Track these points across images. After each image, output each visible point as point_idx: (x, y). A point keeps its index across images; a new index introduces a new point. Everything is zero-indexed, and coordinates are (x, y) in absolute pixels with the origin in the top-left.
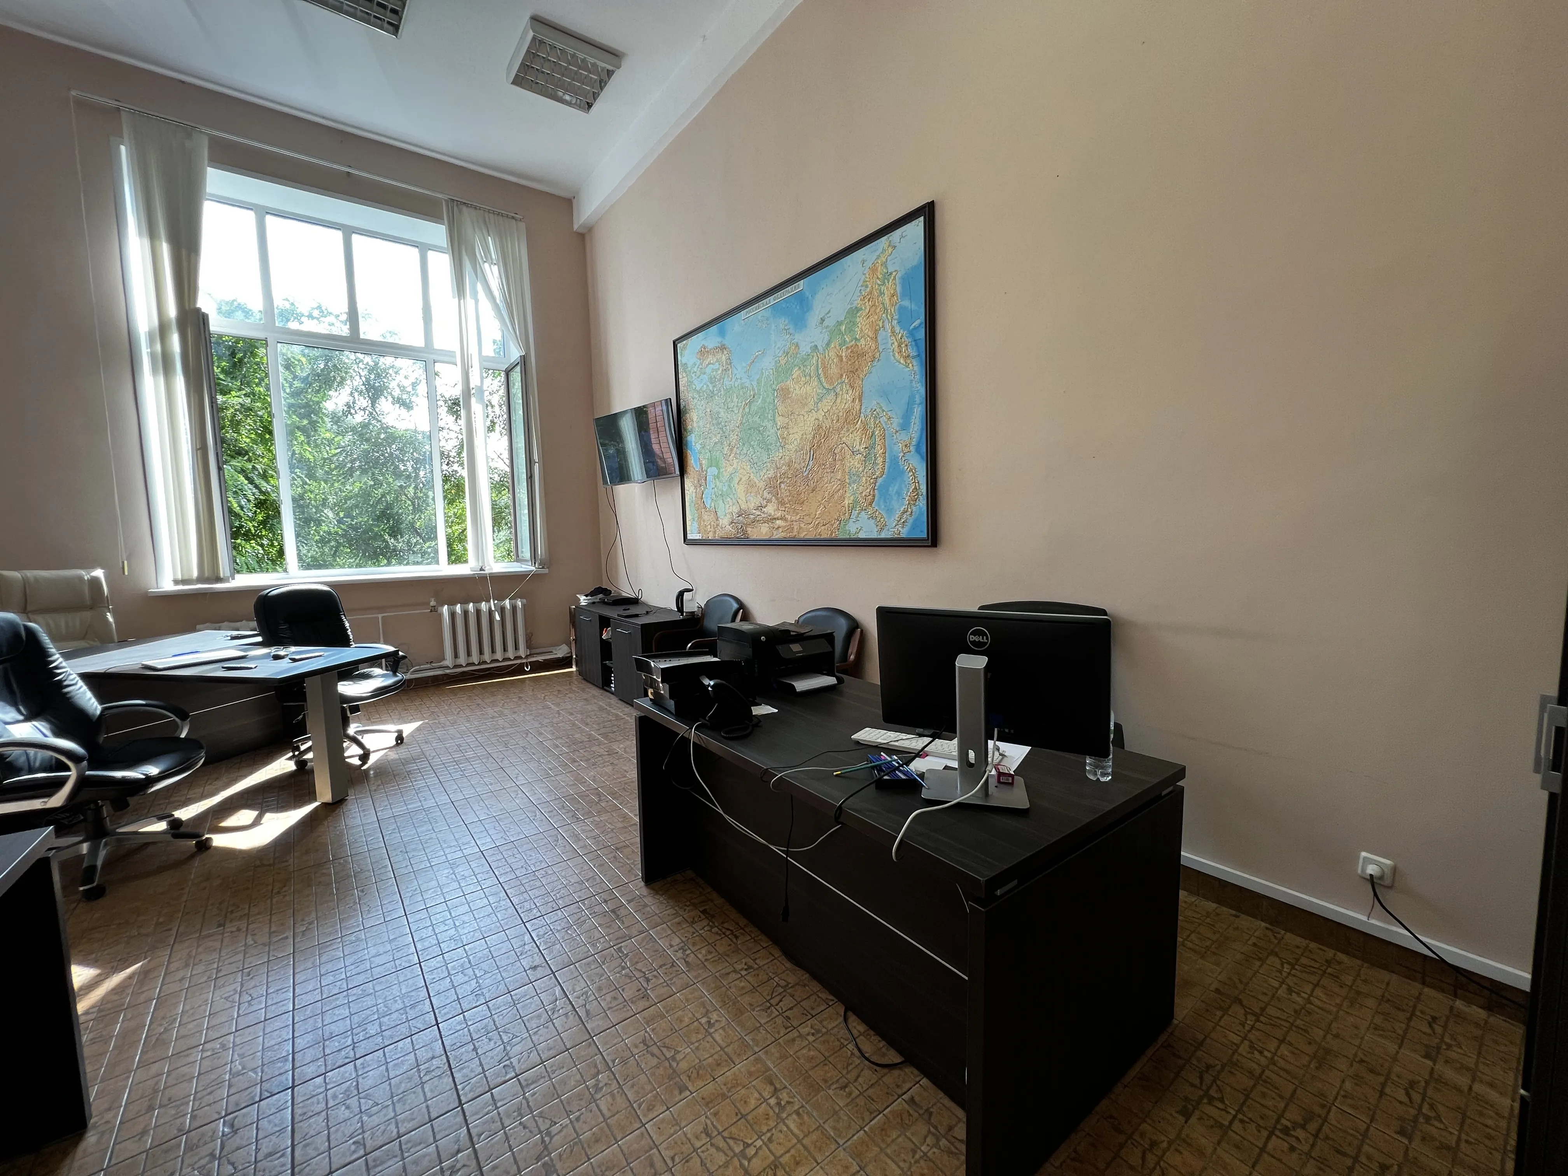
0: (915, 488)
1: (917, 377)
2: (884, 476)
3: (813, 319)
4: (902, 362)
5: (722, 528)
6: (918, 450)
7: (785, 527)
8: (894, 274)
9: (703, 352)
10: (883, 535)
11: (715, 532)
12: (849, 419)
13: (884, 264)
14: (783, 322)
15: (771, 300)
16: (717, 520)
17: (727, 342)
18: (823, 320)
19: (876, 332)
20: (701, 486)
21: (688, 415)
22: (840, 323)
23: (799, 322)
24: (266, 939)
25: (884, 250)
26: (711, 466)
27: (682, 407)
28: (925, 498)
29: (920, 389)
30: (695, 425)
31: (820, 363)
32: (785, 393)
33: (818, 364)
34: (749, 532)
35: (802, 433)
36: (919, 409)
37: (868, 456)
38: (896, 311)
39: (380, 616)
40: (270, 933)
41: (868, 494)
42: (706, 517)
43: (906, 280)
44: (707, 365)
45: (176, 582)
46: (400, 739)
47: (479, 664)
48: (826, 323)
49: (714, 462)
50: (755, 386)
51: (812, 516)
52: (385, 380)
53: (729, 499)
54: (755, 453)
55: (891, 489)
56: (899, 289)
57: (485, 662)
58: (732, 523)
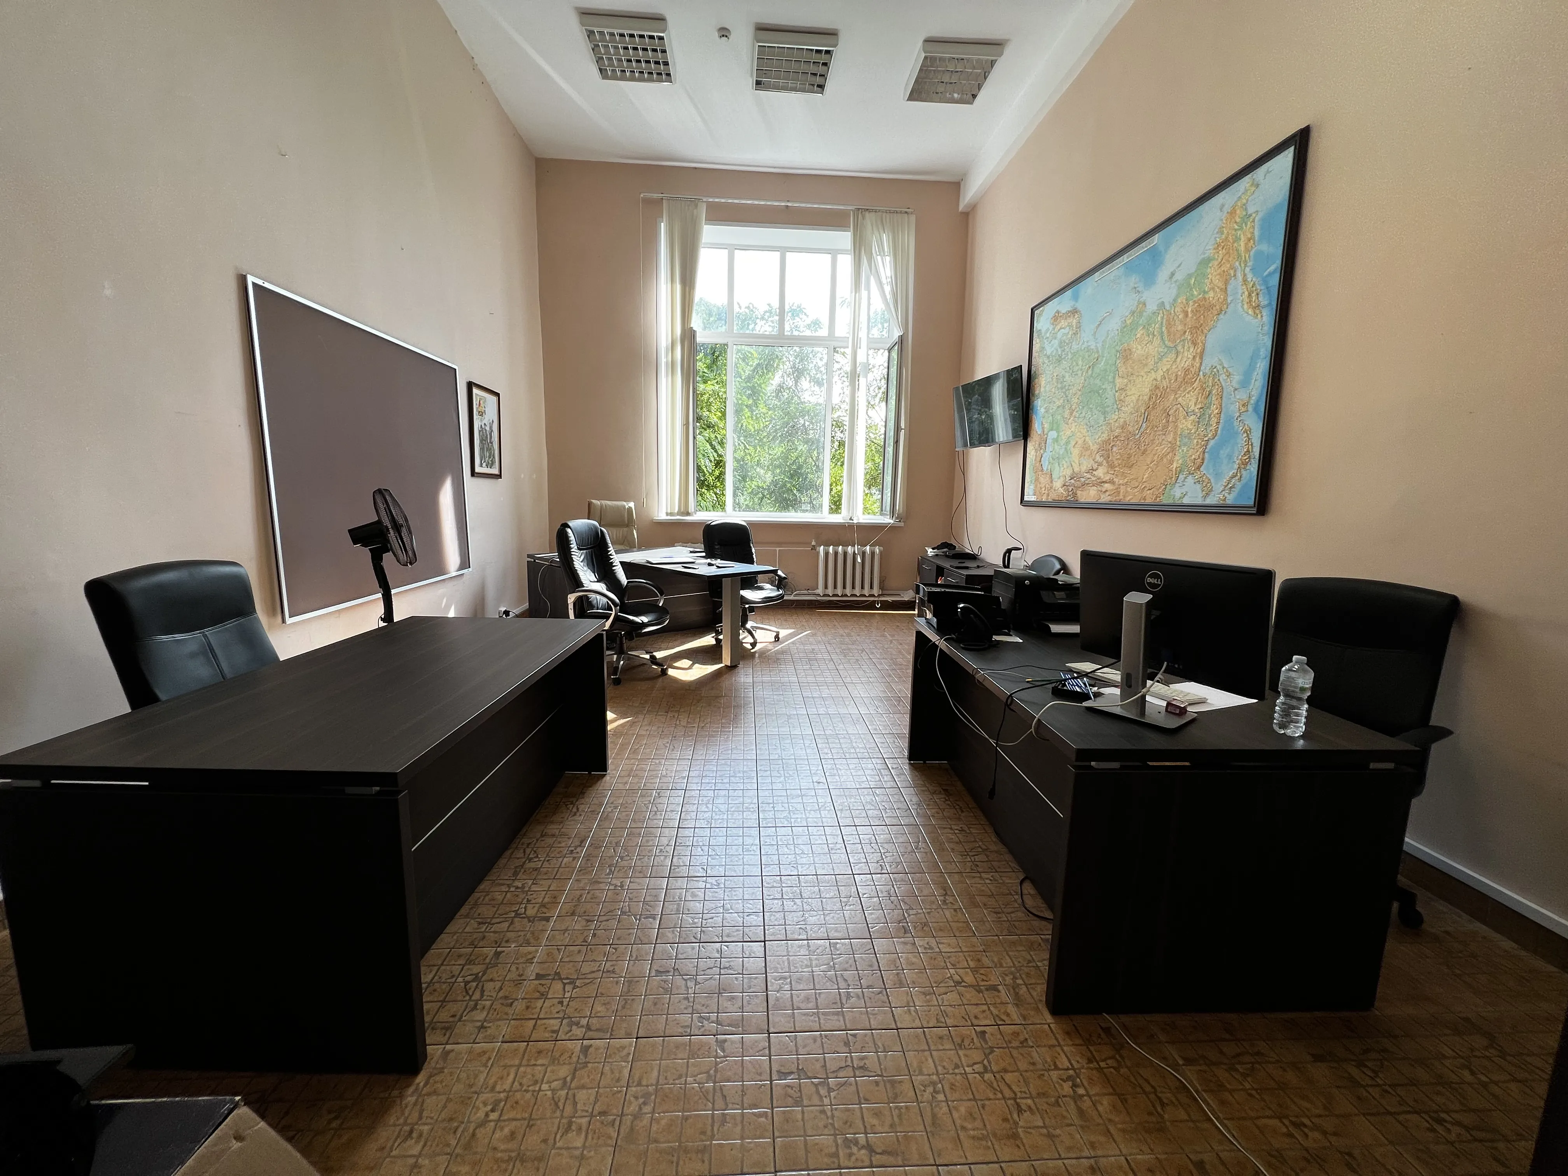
0: (1248, 451)
1: (1266, 328)
2: (1216, 438)
3: (1163, 275)
4: (1250, 313)
5: (1055, 490)
6: (1256, 410)
7: (1112, 490)
8: (1254, 215)
9: (1057, 317)
10: (1209, 501)
11: (1048, 495)
12: (1187, 378)
13: (1244, 207)
14: (1133, 280)
15: (1125, 258)
16: (1052, 482)
17: (1079, 305)
18: (1173, 274)
19: (1226, 283)
20: (1041, 449)
21: (1037, 380)
22: (1190, 276)
23: (1149, 279)
24: (685, 724)
25: (1246, 191)
26: (1052, 430)
27: (1032, 372)
28: (1257, 461)
29: (1266, 342)
30: (1042, 389)
31: (1165, 320)
32: (1126, 355)
33: (1162, 323)
34: (1079, 495)
35: (1139, 394)
36: (1262, 365)
37: (1202, 417)
38: (1252, 258)
39: (778, 549)
40: (688, 722)
41: (1197, 457)
42: (1042, 479)
43: (1267, 222)
44: (1059, 330)
45: (667, 514)
46: (777, 637)
47: (842, 596)
48: (1174, 279)
49: (1054, 426)
50: (1099, 349)
51: (1140, 479)
52: (806, 363)
53: (1064, 462)
54: (1092, 416)
55: (1222, 452)
56: (1257, 233)
57: (846, 596)
58: (1064, 485)
